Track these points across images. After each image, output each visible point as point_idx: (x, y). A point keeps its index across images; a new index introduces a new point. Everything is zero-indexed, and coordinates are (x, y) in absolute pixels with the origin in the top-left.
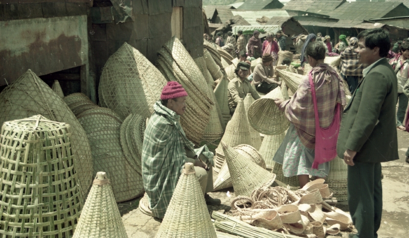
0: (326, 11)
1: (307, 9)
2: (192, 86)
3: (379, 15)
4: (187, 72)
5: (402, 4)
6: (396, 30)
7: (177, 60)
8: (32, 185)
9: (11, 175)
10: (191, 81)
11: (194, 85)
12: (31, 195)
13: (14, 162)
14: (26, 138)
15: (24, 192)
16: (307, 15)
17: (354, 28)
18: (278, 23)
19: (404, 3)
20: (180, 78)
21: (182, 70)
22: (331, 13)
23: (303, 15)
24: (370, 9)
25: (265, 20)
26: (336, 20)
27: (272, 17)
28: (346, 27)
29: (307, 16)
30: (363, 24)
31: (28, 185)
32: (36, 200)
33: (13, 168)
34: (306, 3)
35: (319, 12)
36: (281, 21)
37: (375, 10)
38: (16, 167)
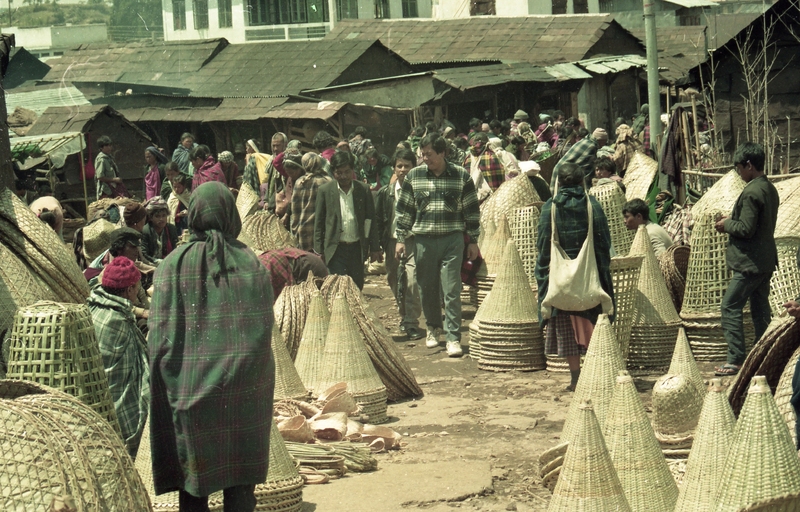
0: (177, 76)
2: (63, 279)
3: (323, 76)
4: (51, 252)
5: (378, 45)
6: (375, 116)
7: (28, 234)
8: (73, 374)
9: (47, 366)
10: (60, 270)
11: (67, 278)
12: (74, 386)
13: (48, 350)
14: (58, 319)
15: (66, 384)
16: (129, 91)
17: (265, 119)
18: (68, 124)
19: (382, 42)
20: (40, 265)
21: (40, 250)
22: (193, 78)
23: (119, 93)
25: (25, 117)
26: (216, 102)
27: (44, 108)
28: (245, 118)
29: (129, 95)
30: (287, 106)
31: (69, 374)
32: (80, 391)
33: (48, 358)
34: (113, 57)
35: (156, 79)
36: (78, 117)
37: (309, 62)
38: (52, 355)
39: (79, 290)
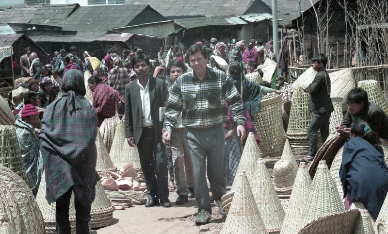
0: (56, 21)
1: (29, 19)
3: (123, 21)
5: (149, 7)
6: (147, 40)
8: (7, 158)
11: (5, 114)
12: (8, 163)
15: (4, 162)
16: (34, 28)
17: (97, 41)
19: (151, 6)
22: (63, 22)
23: (29, 29)
24: (112, 15)
26: (74, 33)
29: (34, 30)
30: (107, 35)
32: (11, 166)
34: (27, 12)
35: (46, 22)
36: (10, 40)
37: (117, 15)
39: (10, 120)
